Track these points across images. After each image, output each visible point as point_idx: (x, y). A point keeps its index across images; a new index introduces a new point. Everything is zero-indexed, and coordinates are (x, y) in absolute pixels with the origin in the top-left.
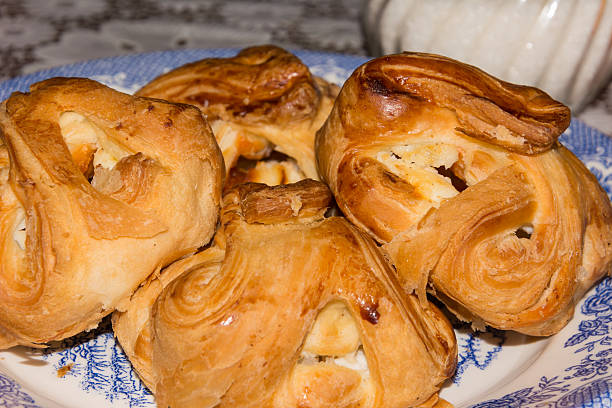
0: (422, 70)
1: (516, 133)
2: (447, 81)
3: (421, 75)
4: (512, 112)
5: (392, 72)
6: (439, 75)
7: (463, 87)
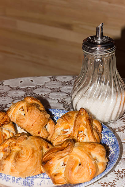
0: (48, 154)
1: (65, 153)
2: (52, 153)
3: (48, 155)
4: (62, 150)
5: (45, 159)
6: (50, 153)
7: (54, 152)
